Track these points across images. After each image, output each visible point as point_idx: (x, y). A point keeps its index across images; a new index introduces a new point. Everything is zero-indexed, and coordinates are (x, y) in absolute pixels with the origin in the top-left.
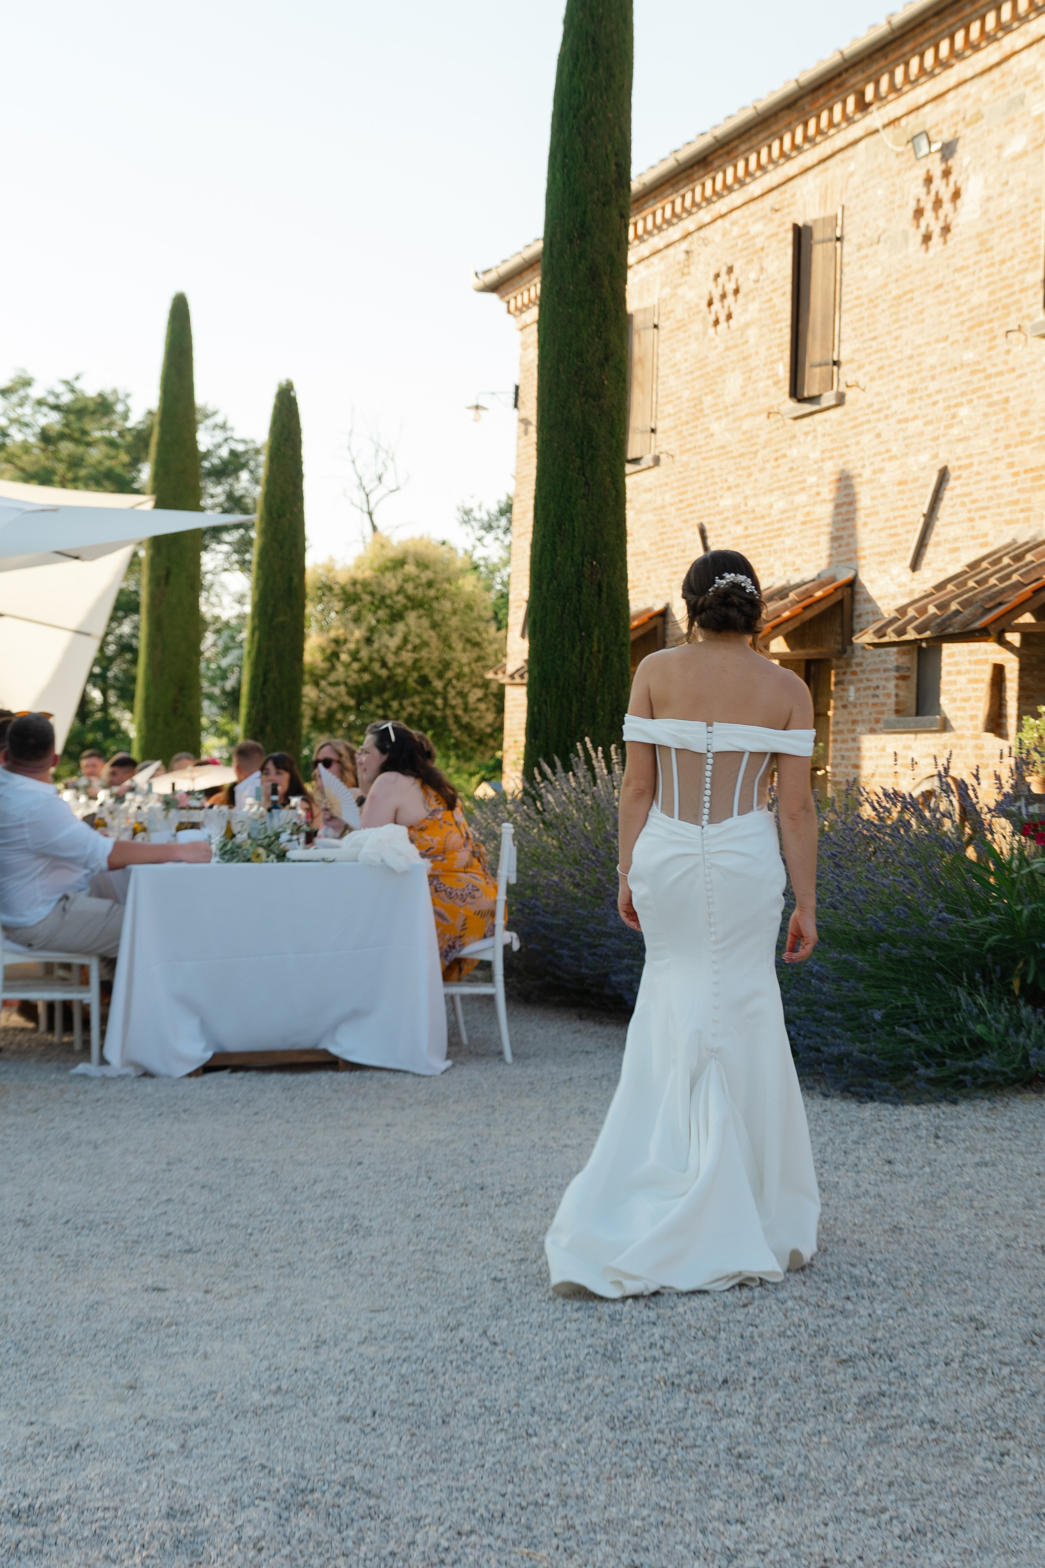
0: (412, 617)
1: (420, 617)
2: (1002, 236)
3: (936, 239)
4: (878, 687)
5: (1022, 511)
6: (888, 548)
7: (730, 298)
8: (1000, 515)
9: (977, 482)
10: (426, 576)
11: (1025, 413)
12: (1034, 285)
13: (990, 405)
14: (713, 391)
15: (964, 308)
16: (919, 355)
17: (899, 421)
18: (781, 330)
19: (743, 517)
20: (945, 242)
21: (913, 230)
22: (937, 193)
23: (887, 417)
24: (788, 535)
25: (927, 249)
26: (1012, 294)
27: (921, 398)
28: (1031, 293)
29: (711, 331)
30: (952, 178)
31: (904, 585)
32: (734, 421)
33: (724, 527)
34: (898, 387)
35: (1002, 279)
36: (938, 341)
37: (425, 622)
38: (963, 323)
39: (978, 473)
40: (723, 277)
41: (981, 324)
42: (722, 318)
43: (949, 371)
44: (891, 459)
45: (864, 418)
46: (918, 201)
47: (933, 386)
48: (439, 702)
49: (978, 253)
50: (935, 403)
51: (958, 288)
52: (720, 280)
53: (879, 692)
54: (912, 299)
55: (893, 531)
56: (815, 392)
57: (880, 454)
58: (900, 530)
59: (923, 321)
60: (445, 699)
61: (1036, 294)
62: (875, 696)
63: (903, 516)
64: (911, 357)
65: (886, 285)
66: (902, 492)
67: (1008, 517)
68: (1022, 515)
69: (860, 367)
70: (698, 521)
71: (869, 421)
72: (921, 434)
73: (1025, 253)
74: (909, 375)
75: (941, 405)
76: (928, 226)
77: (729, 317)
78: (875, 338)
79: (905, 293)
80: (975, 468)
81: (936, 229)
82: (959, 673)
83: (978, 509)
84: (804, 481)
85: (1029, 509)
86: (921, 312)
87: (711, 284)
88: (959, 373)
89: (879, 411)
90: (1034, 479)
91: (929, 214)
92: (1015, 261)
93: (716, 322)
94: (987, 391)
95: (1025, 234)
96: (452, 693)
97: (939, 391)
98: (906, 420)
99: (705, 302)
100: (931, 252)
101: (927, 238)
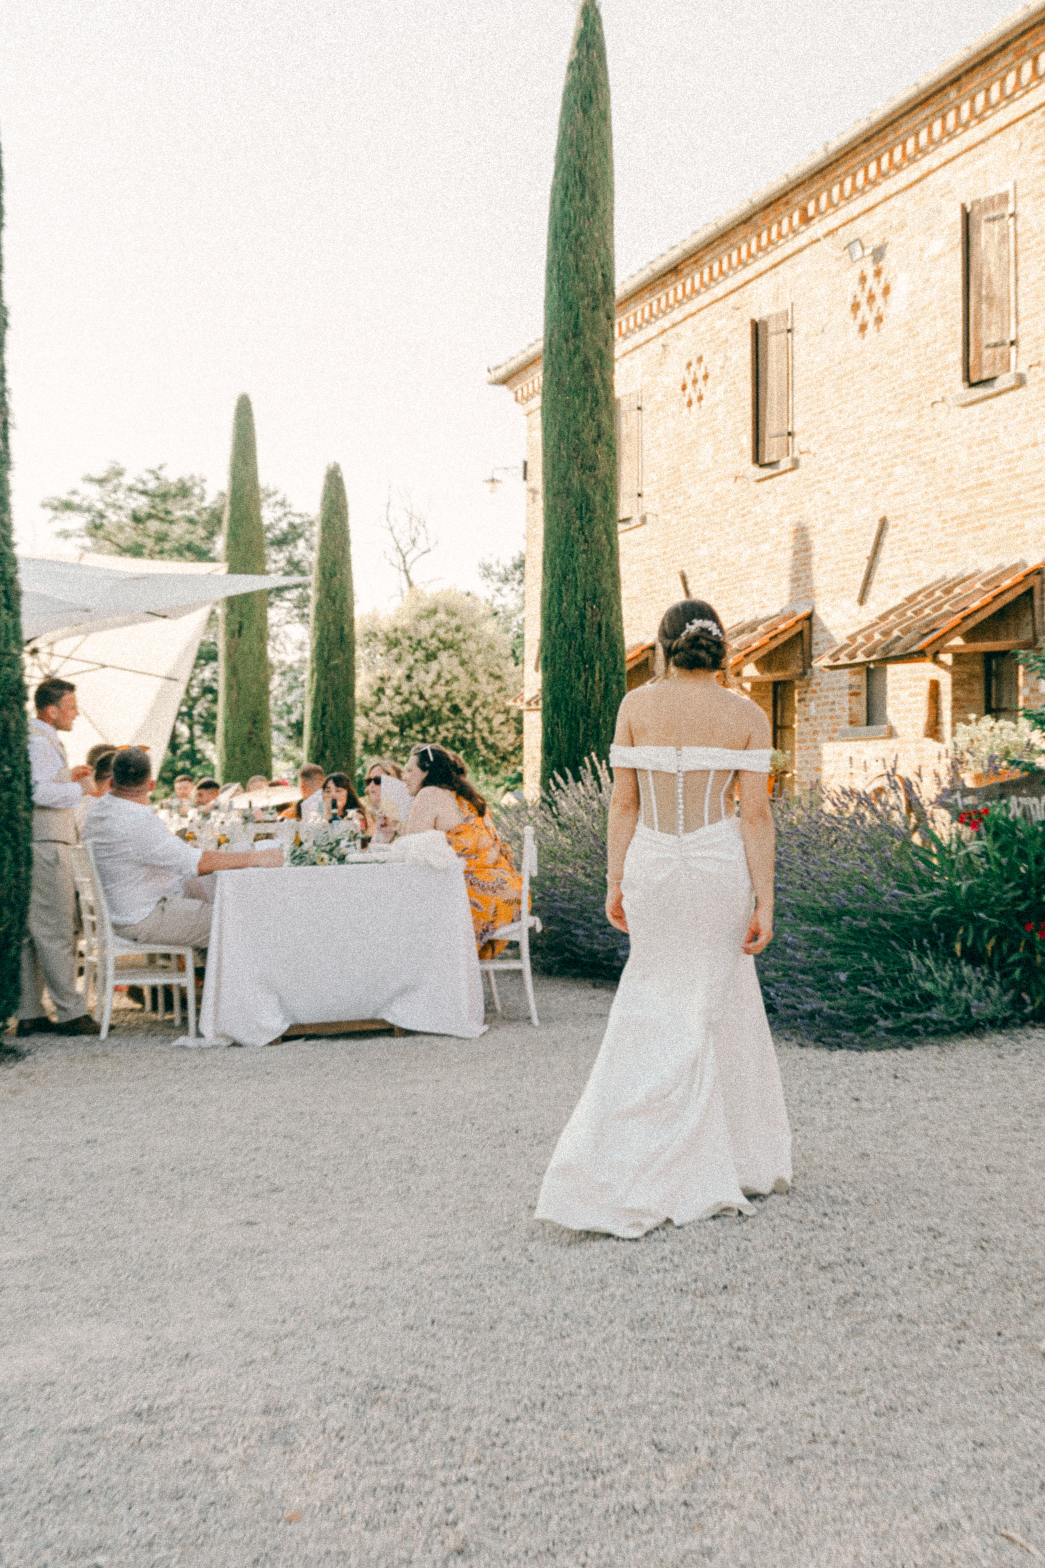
0: (443, 656)
1: (451, 656)
2: (926, 324)
3: (871, 328)
4: (833, 703)
5: (950, 552)
6: (838, 587)
7: (701, 383)
8: (932, 556)
9: (911, 529)
10: (454, 622)
11: (950, 470)
12: (953, 364)
13: (920, 464)
14: (688, 461)
15: (896, 385)
16: (860, 425)
17: (845, 481)
18: (743, 407)
19: (717, 565)
20: (878, 330)
21: (851, 321)
22: (870, 291)
23: (834, 477)
24: (755, 578)
25: (864, 337)
26: (936, 371)
27: (862, 461)
28: (951, 371)
29: (686, 410)
30: (883, 276)
31: (853, 617)
32: (707, 485)
33: (701, 573)
34: (843, 452)
35: (927, 360)
36: (875, 413)
37: (456, 661)
38: (895, 397)
39: (912, 522)
40: (694, 366)
41: (910, 397)
42: (695, 399)
43: (885, 437)
44: (839, 512)
45: (815, 479)
46: (855, 296)
47: (872, 450)
48: (469, 726)
49: (906, 338)
50: (874, 465)
51: (890, 368)
52: (692, 369)
53: (836, 707)
54: (852, 379)
55: (842, 572)
56: (774, 458)
57: (829, 508)
58: (849, 572)
59: (862, 396)
60: (474, 724)
61: (955, 371)
62: (831, 710)
63: (851, 560)
64: (853, 427)
65: (830, 367)
66: (850, 539)
67: (938, 557)
68: (950, 556)
69: (811, 437)
71: (819, 481)
72: (864, 490)
73: (948, 336)
74: (852, 442)
75: (879, 466)
76: (864, 317)
77: (700, 398)
78: (822, 412)
79: (846, 374)
80: (910, 518)
81: (870, 318)
82: (901, 688)
83: (913, 552)
84: (767, 533)
85: (955, 550)
86: (860, 389)
87: (684, 372)
88: (893, 439)
89: (828, 472)
91: (864, 307)
92: (938, 344)
93: (690, 403)
94: (918, 453)
95: (945, 321)
96: (479, 719)
97: (877, 455)
98: (851, 480)
99: (680, 387)
100: (867, 339)
101: (863, 327)
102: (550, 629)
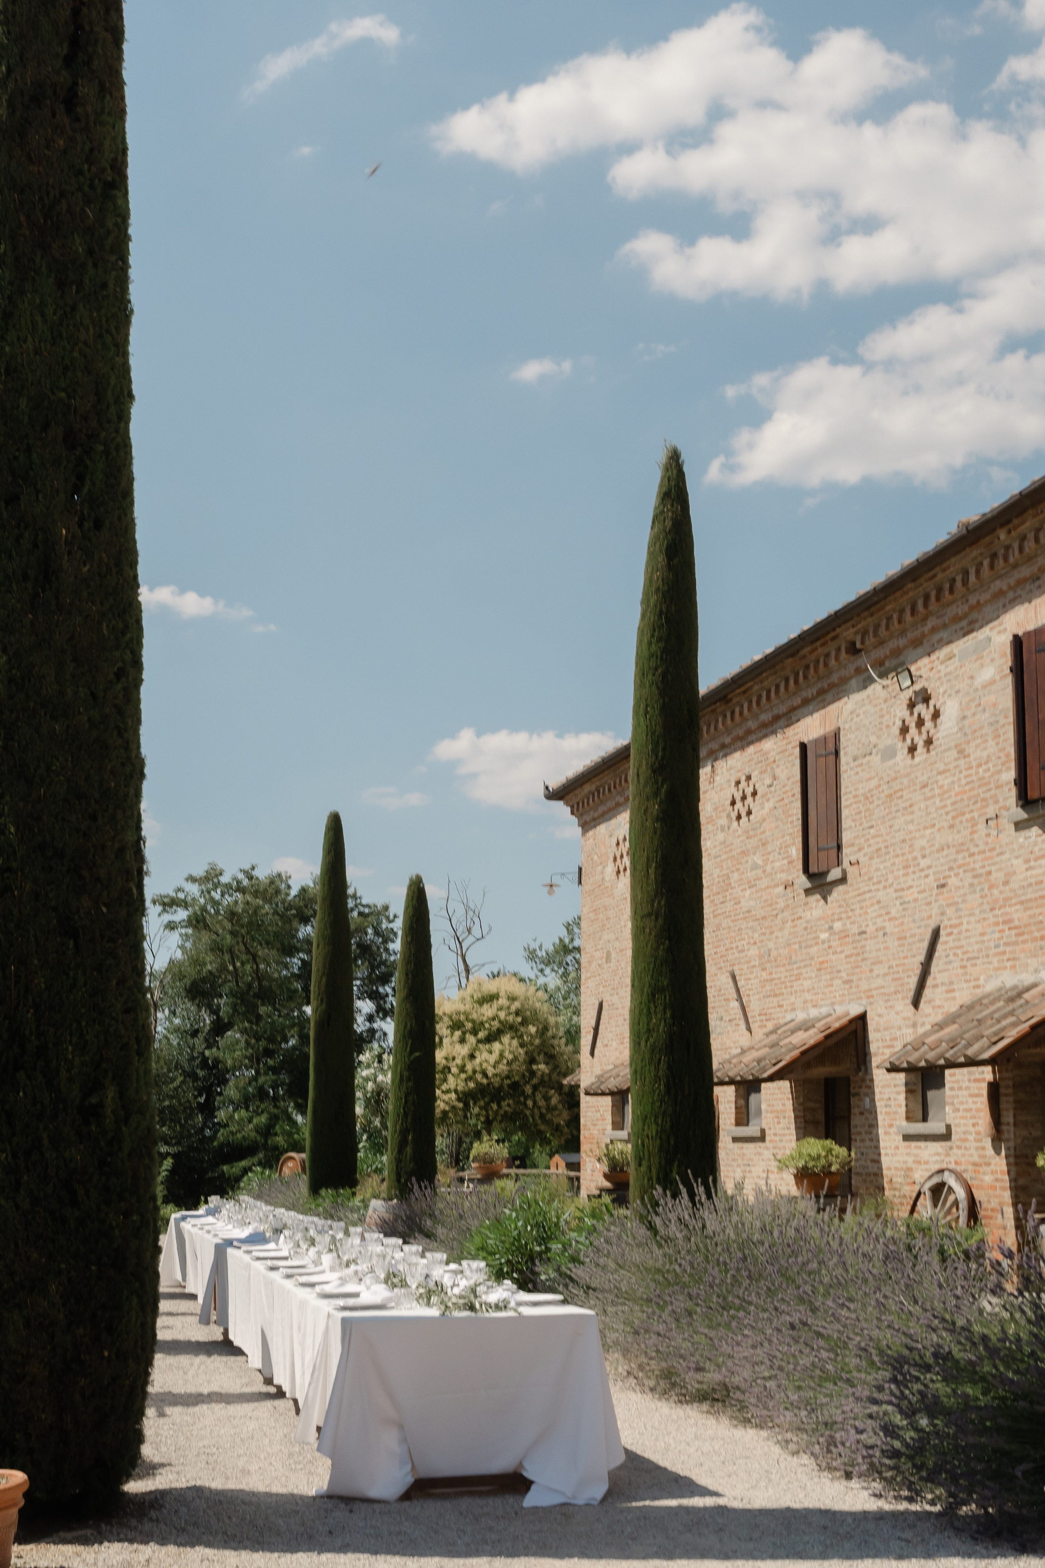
0: (505, 1038)
2: (977, 746)
3: (920, 749)
4: (889, 1099)
5: (1008, 960)
6: (892, 989)
7: (750, 799)
8: (990, 963)
9: (967, 938)
10: (514, 1006)
11: (1006, 883)
12: (1008, 783)
13: (975, 877)
14: (738, 870)
15: (948, 802)
16: (911, 839)
17: (896, 891)
18: (792, 822)
19: (768, 965)
20: (928, 751)
21: (900, 744)
22: (919, 715)
23: (885, 887)
24: (806, 979)
25: (913, 757)
26: (989, 790)
27: (914, 872)
28: (1006, 789)
29: (735, 823)
30: (932, 703)
31: (908, 1019)
32: (757, 892)
33: (752, 973)
34: (894, 864)
35: (980, 779)
36: (925, 828)
38: (947, 813)
39: (967, 930)
40: (743, 784)
41: (963, 814)
42: (743, 814)
43: (938, 851)
44: (890, 920)
45: (866, 889)
46: (904, 721)
47: (923, 863)
49: (956, 760)
50: (927, 876)
51: (941, 787)
52: (741, 786)
53: (892, 1103)
54: (902, 796)
55: (896, 976)
56: (823, 868)
57: (881, 916)
58: (901, 975)
59: (912, 813)
61: (1010, 790)
62: (886, 1106)
63: (904, 964)
64: (904, 841)
65: (879, 786)
66: (903, 945)
67: (996, 964)
68: (1009, 964)
69: (860, 850)
70: (730, 969)
71: (870, 891)
72: (916, 900)
73: (999, 758)
74: (903, 854)
75: (932, 878)
76: (912, 740)
77: (749, 813)
78: (872, 827)
79: (895, 792)
80: (964, 927)
81: (920, 742)
82: (960, 1088)
83: (968, 959)
84: (818, 937)
85: (1014, 959)
86: (911, 806)
87: (733, 790)
88: (945, 852)
89: (879, 882)
90: (1017, 935)
91: (913, 730)
92: (990, 765)
93: (739, 817)
94: (972, 866)
95: (998, 744)
97: (929, 867)
98: (903, 890)
99: (729, 802)
100: (917, 759)
101: (912, 749)
102: (639, 1044)
